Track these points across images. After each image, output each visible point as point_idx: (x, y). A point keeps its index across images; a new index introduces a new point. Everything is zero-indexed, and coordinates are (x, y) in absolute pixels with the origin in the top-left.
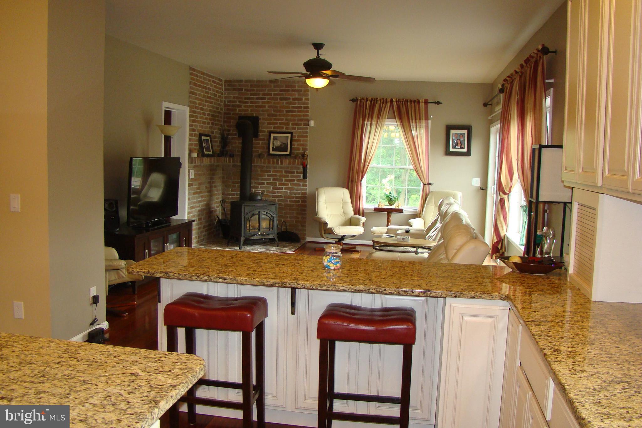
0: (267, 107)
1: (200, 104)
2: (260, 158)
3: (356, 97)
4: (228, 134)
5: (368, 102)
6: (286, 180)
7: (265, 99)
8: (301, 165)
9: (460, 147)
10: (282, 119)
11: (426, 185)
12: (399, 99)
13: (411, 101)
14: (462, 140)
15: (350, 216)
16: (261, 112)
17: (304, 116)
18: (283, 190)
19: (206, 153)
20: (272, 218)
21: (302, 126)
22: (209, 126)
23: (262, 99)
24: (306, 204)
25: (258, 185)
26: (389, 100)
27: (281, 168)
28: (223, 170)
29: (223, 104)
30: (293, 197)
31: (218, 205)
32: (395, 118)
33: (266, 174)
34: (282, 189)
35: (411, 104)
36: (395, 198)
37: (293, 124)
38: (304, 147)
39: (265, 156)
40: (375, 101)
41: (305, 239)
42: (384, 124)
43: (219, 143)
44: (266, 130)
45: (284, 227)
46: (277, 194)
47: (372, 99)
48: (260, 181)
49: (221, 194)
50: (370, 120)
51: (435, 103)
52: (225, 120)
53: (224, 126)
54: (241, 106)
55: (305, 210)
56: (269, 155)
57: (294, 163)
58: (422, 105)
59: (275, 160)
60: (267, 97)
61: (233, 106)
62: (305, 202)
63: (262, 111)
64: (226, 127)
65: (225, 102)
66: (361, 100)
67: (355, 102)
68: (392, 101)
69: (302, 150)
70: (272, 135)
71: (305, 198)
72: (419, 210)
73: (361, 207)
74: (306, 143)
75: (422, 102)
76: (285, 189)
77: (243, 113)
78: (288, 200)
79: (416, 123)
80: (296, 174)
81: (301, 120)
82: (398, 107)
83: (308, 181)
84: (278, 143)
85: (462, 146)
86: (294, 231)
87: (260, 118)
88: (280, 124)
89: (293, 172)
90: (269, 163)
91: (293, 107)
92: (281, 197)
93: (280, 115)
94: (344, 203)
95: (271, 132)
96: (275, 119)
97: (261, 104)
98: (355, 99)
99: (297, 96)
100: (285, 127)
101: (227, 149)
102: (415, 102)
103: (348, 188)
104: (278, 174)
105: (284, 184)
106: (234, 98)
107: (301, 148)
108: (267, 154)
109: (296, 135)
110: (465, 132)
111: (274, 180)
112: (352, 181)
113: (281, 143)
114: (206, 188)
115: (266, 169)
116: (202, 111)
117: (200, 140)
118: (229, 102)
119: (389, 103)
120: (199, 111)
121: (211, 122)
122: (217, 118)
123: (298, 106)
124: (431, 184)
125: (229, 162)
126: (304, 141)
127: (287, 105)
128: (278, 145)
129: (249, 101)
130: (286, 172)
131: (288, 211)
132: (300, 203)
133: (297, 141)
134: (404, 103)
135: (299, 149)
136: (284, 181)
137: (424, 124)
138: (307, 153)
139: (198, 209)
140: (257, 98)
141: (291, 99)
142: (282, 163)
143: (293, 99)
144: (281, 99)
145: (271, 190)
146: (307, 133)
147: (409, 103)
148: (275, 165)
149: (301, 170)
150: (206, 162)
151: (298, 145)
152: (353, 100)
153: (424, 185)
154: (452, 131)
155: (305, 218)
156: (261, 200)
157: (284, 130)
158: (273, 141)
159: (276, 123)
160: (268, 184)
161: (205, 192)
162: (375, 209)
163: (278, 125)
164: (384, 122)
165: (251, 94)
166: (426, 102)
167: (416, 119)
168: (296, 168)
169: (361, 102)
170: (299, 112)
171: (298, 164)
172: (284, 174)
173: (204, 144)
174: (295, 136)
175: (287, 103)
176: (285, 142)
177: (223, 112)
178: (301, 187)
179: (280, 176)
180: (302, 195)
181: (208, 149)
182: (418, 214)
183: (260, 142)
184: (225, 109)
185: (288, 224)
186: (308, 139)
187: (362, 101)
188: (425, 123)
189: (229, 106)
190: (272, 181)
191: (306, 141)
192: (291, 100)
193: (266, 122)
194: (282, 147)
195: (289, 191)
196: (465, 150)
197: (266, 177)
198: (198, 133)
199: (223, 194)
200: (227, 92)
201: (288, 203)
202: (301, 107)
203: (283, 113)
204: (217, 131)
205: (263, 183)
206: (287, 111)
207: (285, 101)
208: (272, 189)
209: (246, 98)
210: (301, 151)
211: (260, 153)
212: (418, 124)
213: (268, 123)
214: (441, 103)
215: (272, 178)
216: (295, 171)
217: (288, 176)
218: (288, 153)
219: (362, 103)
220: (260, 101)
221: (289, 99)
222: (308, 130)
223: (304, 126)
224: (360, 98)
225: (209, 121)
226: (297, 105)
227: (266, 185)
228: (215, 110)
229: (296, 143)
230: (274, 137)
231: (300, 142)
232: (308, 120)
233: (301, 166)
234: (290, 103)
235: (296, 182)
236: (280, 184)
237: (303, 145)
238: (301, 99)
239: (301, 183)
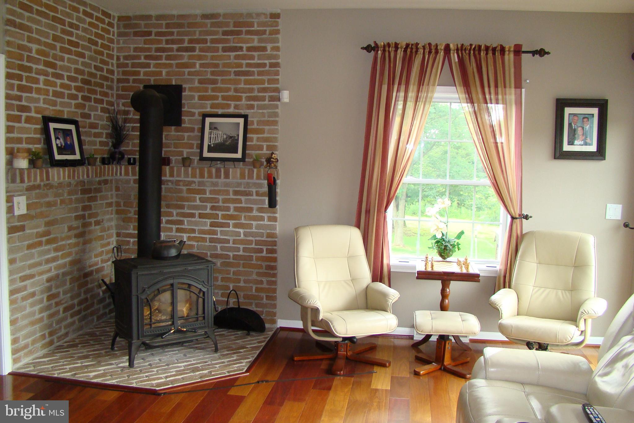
0: (198, 66)
1: (39, 52)
2: (184, 166)
3: (375, 42)
4: (126, 121)
5: (399, 51)
6: (236, 209)
7: (193, 49)
8: (264, 179)
9: (582, 143)
10: (228, 90)
11: (516, 218)
12: (462, 45)
13: (487, 48)
14: (587, 127)
15: (365, 286)
16: (186, 77)
17: (270, 81)
18: (231, 228)
19: (58, 157)
20: (201, 295)
21: (266, 102)
22: (73, 102)
23: (187, 50)
24: (275, 255)
25: (182, 219)
26: (442, 47)
27: (227, 185)
28: (117, 189)
29: (115, 62)
30: (250, 242)
31: (105, 257)
32: (456, 86)
33: (198, 197)
34: (228, 225)
35: (487, 54)
36: (453, 246)
37: (249, 98)
38: (271, 144)
39: (196, 161)
40: (414, 50)
41: (274, 322)
42: (431, 98)
43: (106, 138)
44: (196, 111)
45: (234, 300)
46: (219, 236)
47: (407, 45)
48: (186, 211)
49: (115, 235)
50: (403, 87)
51: (534, 53)
52: (120, 92)
53: (118, 105)
54: (148, 65)
55: (274, 268)
56: (202, 159)
57: (251, 177)
58: (510, 58)
59: (214, 170)
60: (198, 46)
61: (134, 65)
62: (274, 251)
63: (190, 74)
64: (121, 105)
65: (118, 58)
66: (384, 46)
67: (373, 53)
68: (447, 49)
69: (267, 150)
70: (208, 120)
71: (274, 243)
72: (503, 268)
73: (385, 262)
74: (274, 135)
75: (509, 51)
76: (235, 226)
77: (152, 79)
78: (241, 247)
79: (497, 94)
80: (255, 197)
81: (264, 90)
82: (461, 62)
83: (278, 212)
84: (219, 137)
85: (588, 141)
86: (253, 308)
87: (185, 88)
88: (224, 98)
89: (249, 194)
90: (202, 176)
91: (249, 65)
92: (228, 241)
93: (223, 81)
94: (351, 258)
95: (205, 116)
96: (213, 90)
97: (185, 60)
98: (373, 45)
99: (256, 44)
100: (233, 103)
101: (122, 149)
102: (494, 50)
103: (358, 226)
104: (221, 197)
105: (231, 217)
106: (135, 49)
107: (265, 145)
108: (199, 158)
109: (255, 120)
110: (595, 111)
111: (213, 208)
112: (368, 212)
113: (225, 137)
114: (70, 228)
115: (197, 187)
116: (50, 70)
117: (46, 131)
118: (126, 58)
119: (442, 53)
120: (41, 67)
121: (80, 95)
122: (99, 89)
123: (259, 62)
124: (526, 217)
125: (127, 174)
126: (270, 132)
127: (236, 61)
128: (219, 140)
129: (164, 54)
130: (236, 193)
131: (241, 269)
132: (264, 254)
133: (256, 131)
134: (472, 52)
135: (260, 148)
136: (232, 210)
137: (513, 97)
138: (277, 155)
139: (45, 277)
140: (178, 50)
141: (244, 49)
142: (227, 176)
143: (249, 49)
144: (225, 50)
145: (208, 228)
146: (276, 115)
147: (483, 54)
148: (214, 180)
149: (266, 189)
150: (59, 178)
151: (258, 139)
152: (368, 48)
153: (513, 218)
154: (568, 111)
155: (275, 283)
156: (178, 256)
157: (231, 110)
158: (210, 134)
159: (216, 98)
160: (201, 216)
161: (69, 238)
162: (419, 273)
163: (220, 101)
164: (433, 92)
165: (167, 42)
166: (518, 51)
167: (496, 86)
168: (255, 184)
169: (384, 51)
170: (260, 73)
171: (258, 178)
172: (232, 196)
173: (57, 138)
174: (253, 122)
175: (237, 57)
176: (233, 134)
177: (115, 77)
178: (266, 222)
179: (225, 201)
180: (267, 237)
181: (67, 149)
182: (499, 277)
183: (186, 135)
184: (118, 72)
185: (241, 294)
186: (279, 127)
187: (387, 49)
188: (515, 94)
189: (126, 65)
190: (208, 211)
191: (275, 131)
192: (245, 52)
193: (196, 95)
194: (228, 143)
195: (242, 231)
196: (593, 148)
197: (198, 203)
198: (40, 116)
199: (118, 235)
200: (122, 39)
201: (241, 253)
202: (264, 65)
203: (228, 77)
204: (99, 113)
205: (193, 215)
206: (237, 74)
207: (233, 54)
208: (210, 226)
209: (158, 50)
210: (265, 151)
211: (185, 156)
212: (500, 97)
213: (201, 98)
214: (548, 53)
215: (209, 205)
216: (254, 191)
217: (240, 201)
218: (239, 155)
219: (387, 54)
220: (184, 54)
221: (241, 49)
222: (279, 111)
223: (269, 101)
224: (382, 44)
225: (74, 92)
226: (256, 61)
227: (197, 219)
228: (93, 71)
229: (255, 136)
230: (211, 124)
231: (264, 133)
232: (278, 90)
233: (266, 182)
234: (244, 57)
235: (255, 213)
236: (224, 217)
237: (266, 140)
238: (264, 49)
239: (265, 215)
